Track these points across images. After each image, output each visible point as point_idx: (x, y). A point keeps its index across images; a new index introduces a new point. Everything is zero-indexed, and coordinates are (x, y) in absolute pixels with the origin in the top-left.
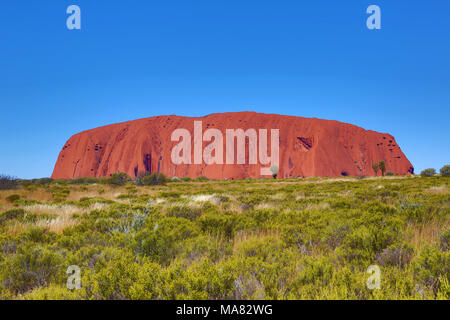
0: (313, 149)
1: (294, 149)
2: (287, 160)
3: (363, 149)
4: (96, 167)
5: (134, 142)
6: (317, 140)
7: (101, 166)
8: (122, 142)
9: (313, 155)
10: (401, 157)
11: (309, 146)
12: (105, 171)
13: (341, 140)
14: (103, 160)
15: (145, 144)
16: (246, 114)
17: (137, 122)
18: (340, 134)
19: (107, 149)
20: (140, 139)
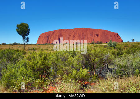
0: (99, 37)
1: (94, 37)
2: (93, 39)
3: (111, 37)
4: (47, 41)
5: (56, 35)
6: (100, 34)
7: (49, 41)
8: (53, 36)
9: (99, 38)
10: (120, 38)
11: (98, 36)
12: (49, 42)
13: (106, 34)
14: (49, 40)
15: (59, 36)
16: (83, 28)
17: (57, 30)
18: (105, 33)
19: (50, 37)
20: (57, 35)
